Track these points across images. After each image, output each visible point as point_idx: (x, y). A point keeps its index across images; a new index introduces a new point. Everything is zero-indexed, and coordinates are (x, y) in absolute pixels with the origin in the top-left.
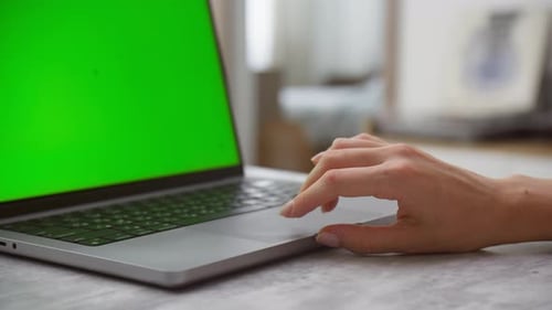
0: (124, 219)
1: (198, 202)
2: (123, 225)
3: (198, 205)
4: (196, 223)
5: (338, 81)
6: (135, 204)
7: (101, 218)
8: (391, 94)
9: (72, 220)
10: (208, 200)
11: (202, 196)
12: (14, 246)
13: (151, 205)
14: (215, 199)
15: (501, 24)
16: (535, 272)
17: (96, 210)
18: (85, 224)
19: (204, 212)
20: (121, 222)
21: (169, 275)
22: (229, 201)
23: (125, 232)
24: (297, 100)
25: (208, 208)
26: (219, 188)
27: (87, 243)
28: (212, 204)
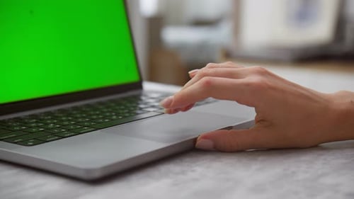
0: (54, 123)
1: (110, 110)
2: (53, 128)
3: (111, 112)
5: (200, 23)
6: (62, 111)
7: (36, 122)
9: (14, 124)
10: (117, 107)
11: (113, 104)
13: (75, 112)
14: (122, 107)
17: (33, 117)
19: (114, 117)
20: (51, 126)
21: (88, 171)
22: (132, 109)
23: (54, 134)
24: (174, 35)
25: (117, 115)
26: (124, 99)
27: (24, 143)
28: (121, 111)
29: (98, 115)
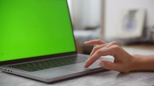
0: (41, 65)
1: (62, 61)
2: (40, 67)
4: (59, 66)
7: (36, 65)
8: (103, 32)
9: (28, 65)
10: (65, 60)
12: (12, 71)
13: (49, 61)
14: (67, 60)
15: (132, 13)
16: (137, 80)
18: (31, 66)
19: (63, 63)
20: (40, 66)
21: (48, 79)
23: (40, 68)
27: (30, 71)
29: (57, 62)
